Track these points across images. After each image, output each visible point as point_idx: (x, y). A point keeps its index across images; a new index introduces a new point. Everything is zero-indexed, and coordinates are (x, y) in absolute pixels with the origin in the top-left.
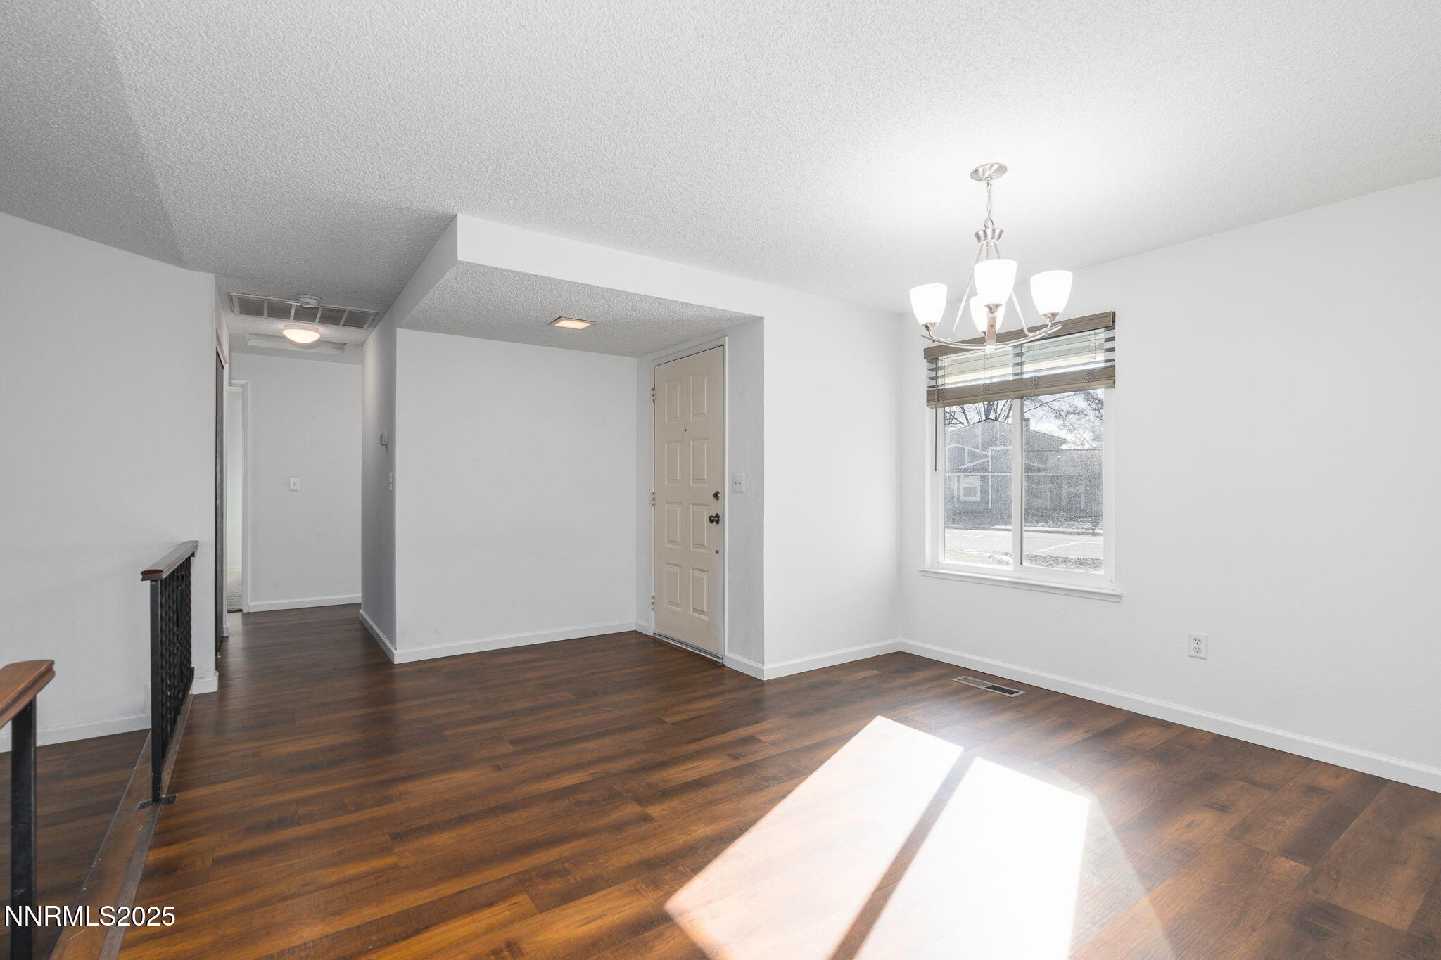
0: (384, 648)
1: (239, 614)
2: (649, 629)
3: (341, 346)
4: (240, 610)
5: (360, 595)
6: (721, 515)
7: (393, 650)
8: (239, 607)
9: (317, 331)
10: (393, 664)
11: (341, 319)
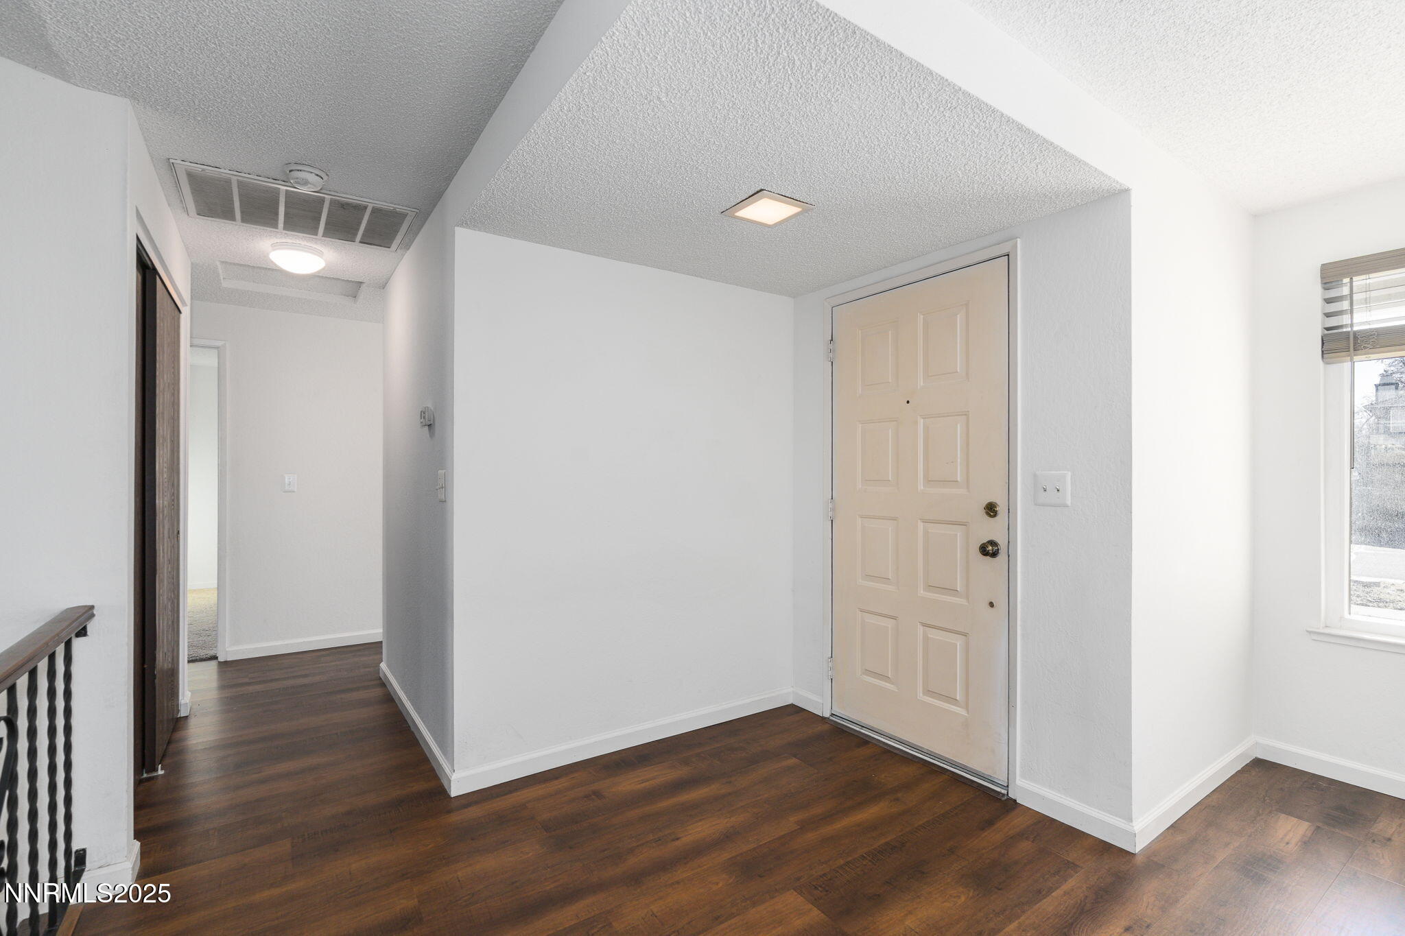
0: (434, 764)
1: (213, 665)
2: (820, 704)
3: (353, 288)
4: (215, 658)
5: (381, 630)
6: (1002, 543)
7: (447, 770)
8: (211, 653)
9: (320, 254)
10: (449, 796)
11: (358, 230)
